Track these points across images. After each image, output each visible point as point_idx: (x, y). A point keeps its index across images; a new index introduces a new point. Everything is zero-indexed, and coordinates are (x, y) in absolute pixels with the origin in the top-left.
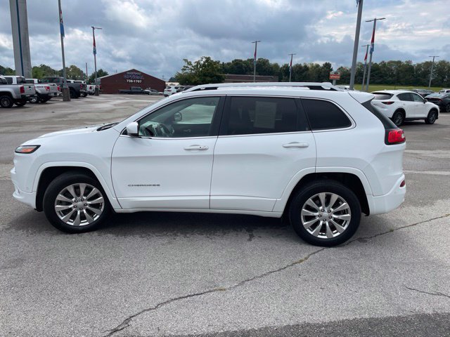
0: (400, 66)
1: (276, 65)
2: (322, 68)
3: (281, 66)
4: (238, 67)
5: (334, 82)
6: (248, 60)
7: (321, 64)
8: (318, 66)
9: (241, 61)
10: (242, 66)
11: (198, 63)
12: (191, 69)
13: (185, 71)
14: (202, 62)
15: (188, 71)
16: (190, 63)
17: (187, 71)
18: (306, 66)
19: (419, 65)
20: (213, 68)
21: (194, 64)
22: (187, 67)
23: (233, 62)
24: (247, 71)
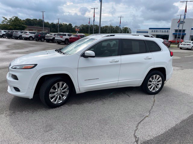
0: (97, 27)
1: (48, 23)
2: (68, 26)
3: (50, 23)
4: (29, 23)
5: (77, 32)
6: (34, 19)
7: (68, 24)
8: (66, 24)
9: (30, 19)
10: (31, 22)
11: (11, 19)
12: (7, 22)
13: (3, 23)
14: (13, 19)
15: (6, 23)
16: (6, 19)
17: (4, 23)
18: (61, 24)
19: (103, 27)
20: (19, 22)
21: (8, 20)
22: (5, 21)
23: (26, 19)
24: (34, 24)
